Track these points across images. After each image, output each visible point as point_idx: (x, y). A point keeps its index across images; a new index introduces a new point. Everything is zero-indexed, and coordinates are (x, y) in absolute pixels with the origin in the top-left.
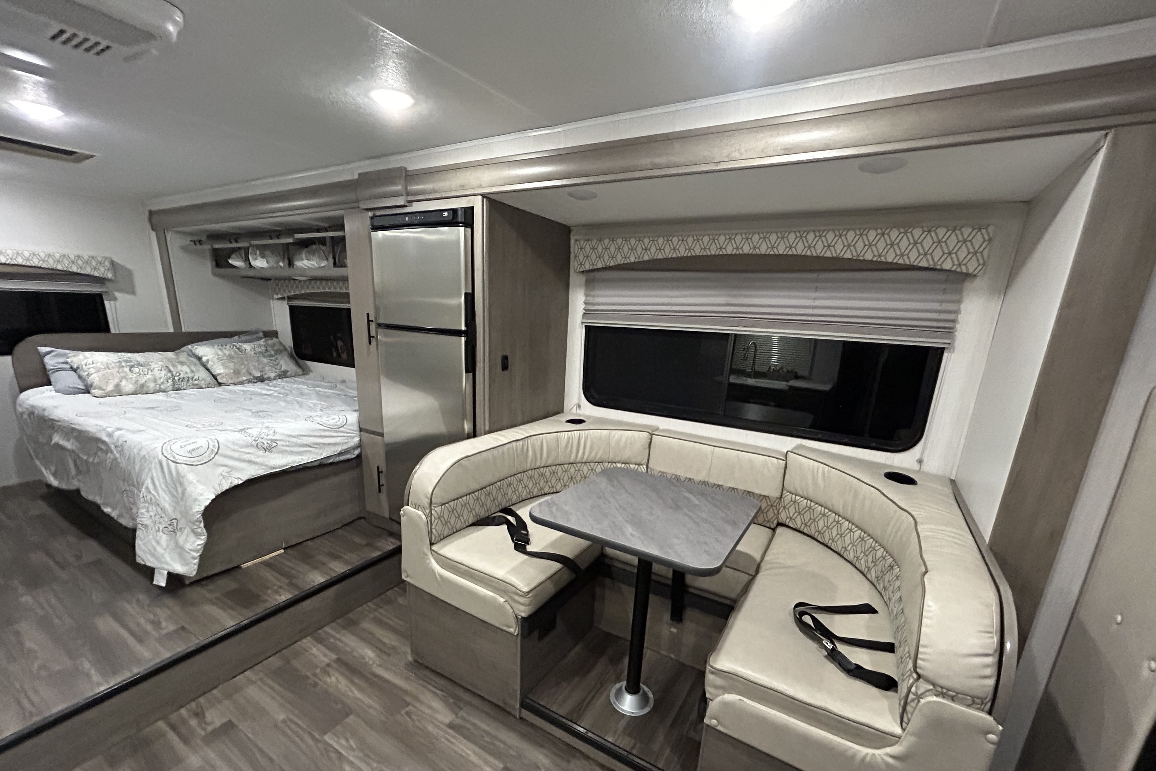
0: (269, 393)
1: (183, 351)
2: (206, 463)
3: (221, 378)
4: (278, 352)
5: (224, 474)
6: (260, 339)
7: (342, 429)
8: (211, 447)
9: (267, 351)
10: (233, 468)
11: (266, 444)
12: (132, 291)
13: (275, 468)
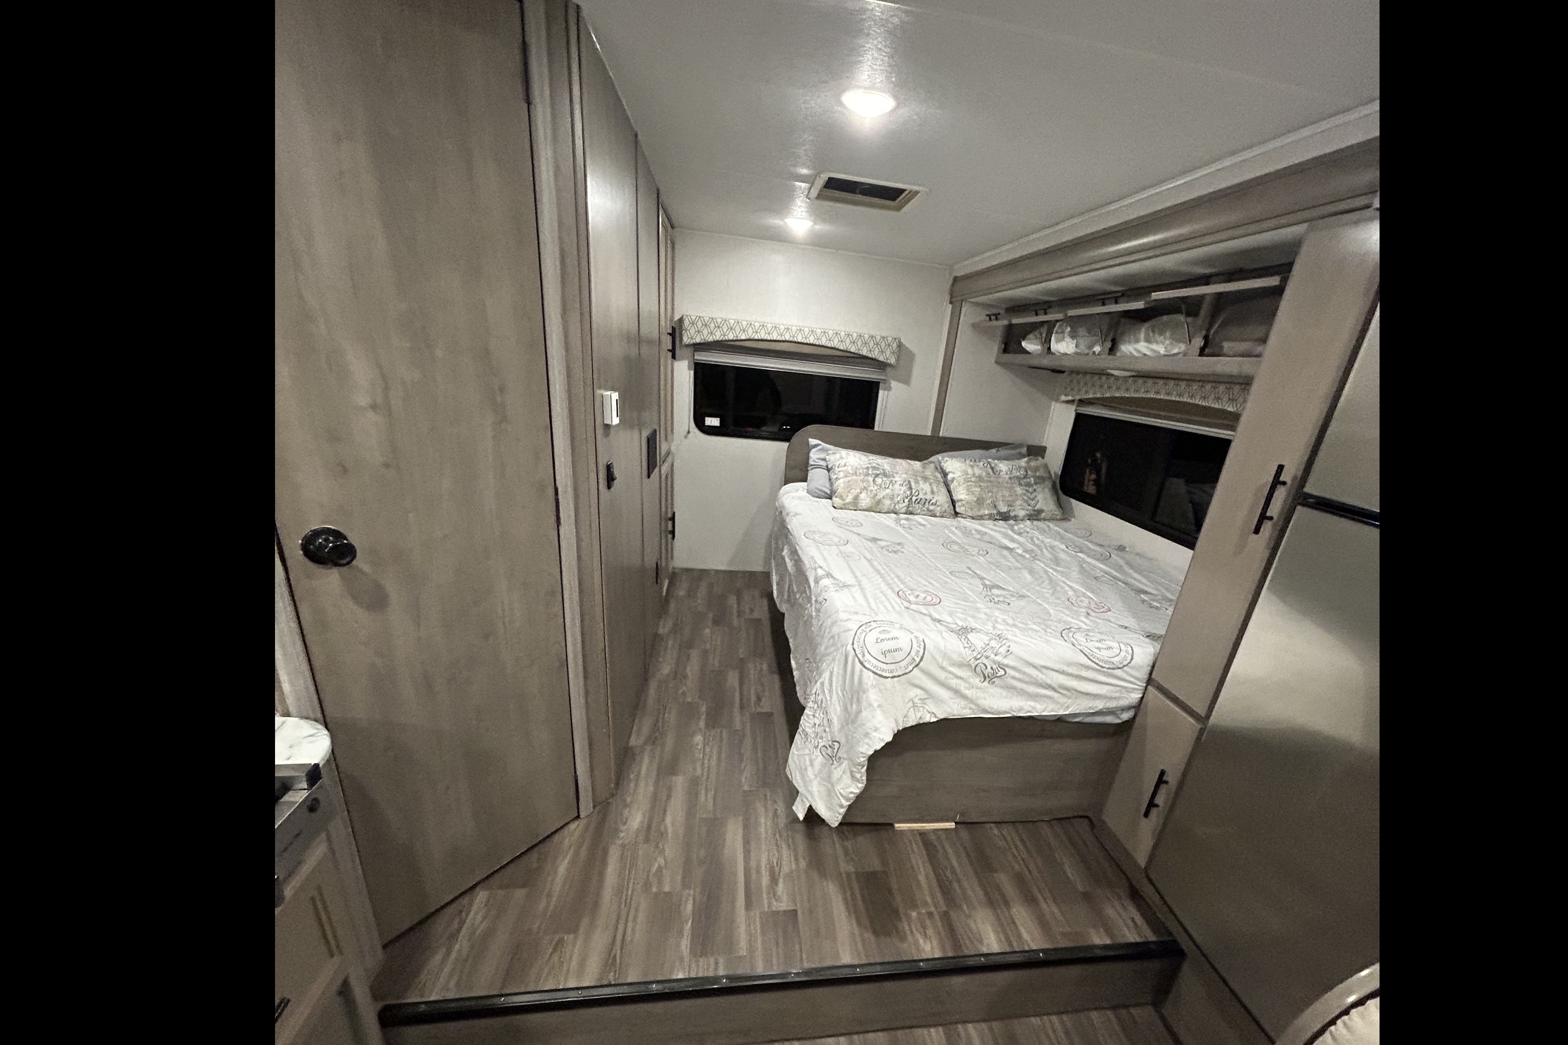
0: (1011, 545)
1: (931, 462)
2: (899, 676)
3: (960, 507)
4: (1040, 480)
5: (916, 700)
6: (1021, 456)
7: (1119, 672)
8: (913, 653)
9: (1025, 477)
10: (930, 695)
11: (989, 668)
12: (906, 381)
13: (990, 713)
